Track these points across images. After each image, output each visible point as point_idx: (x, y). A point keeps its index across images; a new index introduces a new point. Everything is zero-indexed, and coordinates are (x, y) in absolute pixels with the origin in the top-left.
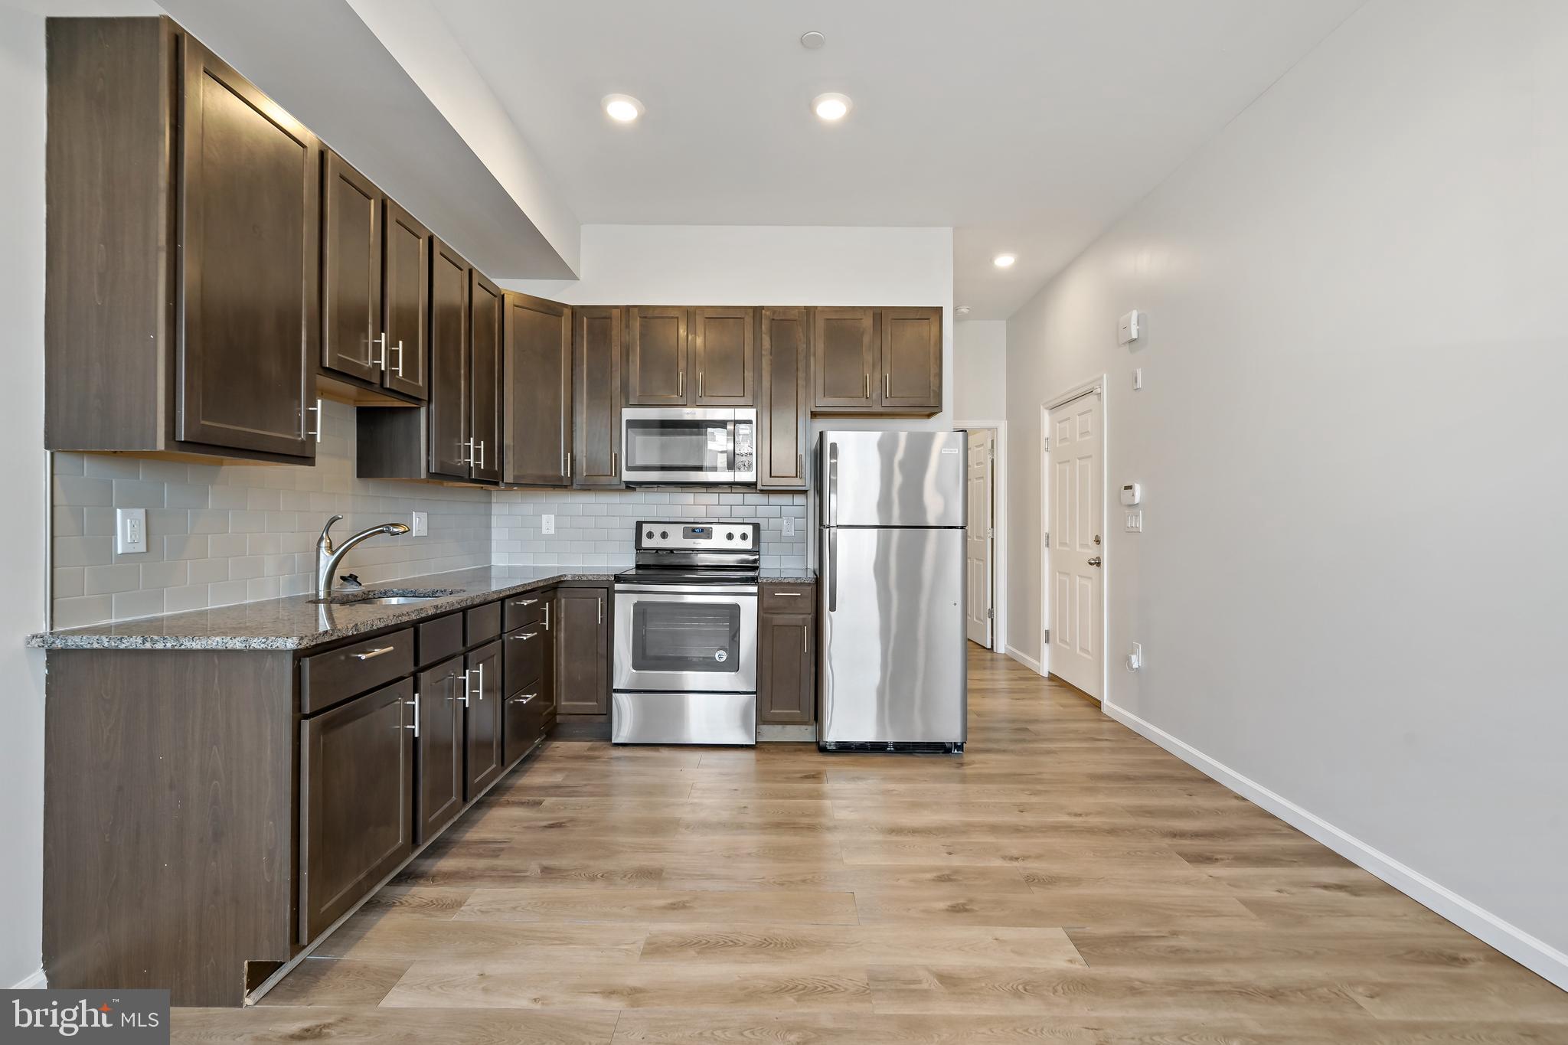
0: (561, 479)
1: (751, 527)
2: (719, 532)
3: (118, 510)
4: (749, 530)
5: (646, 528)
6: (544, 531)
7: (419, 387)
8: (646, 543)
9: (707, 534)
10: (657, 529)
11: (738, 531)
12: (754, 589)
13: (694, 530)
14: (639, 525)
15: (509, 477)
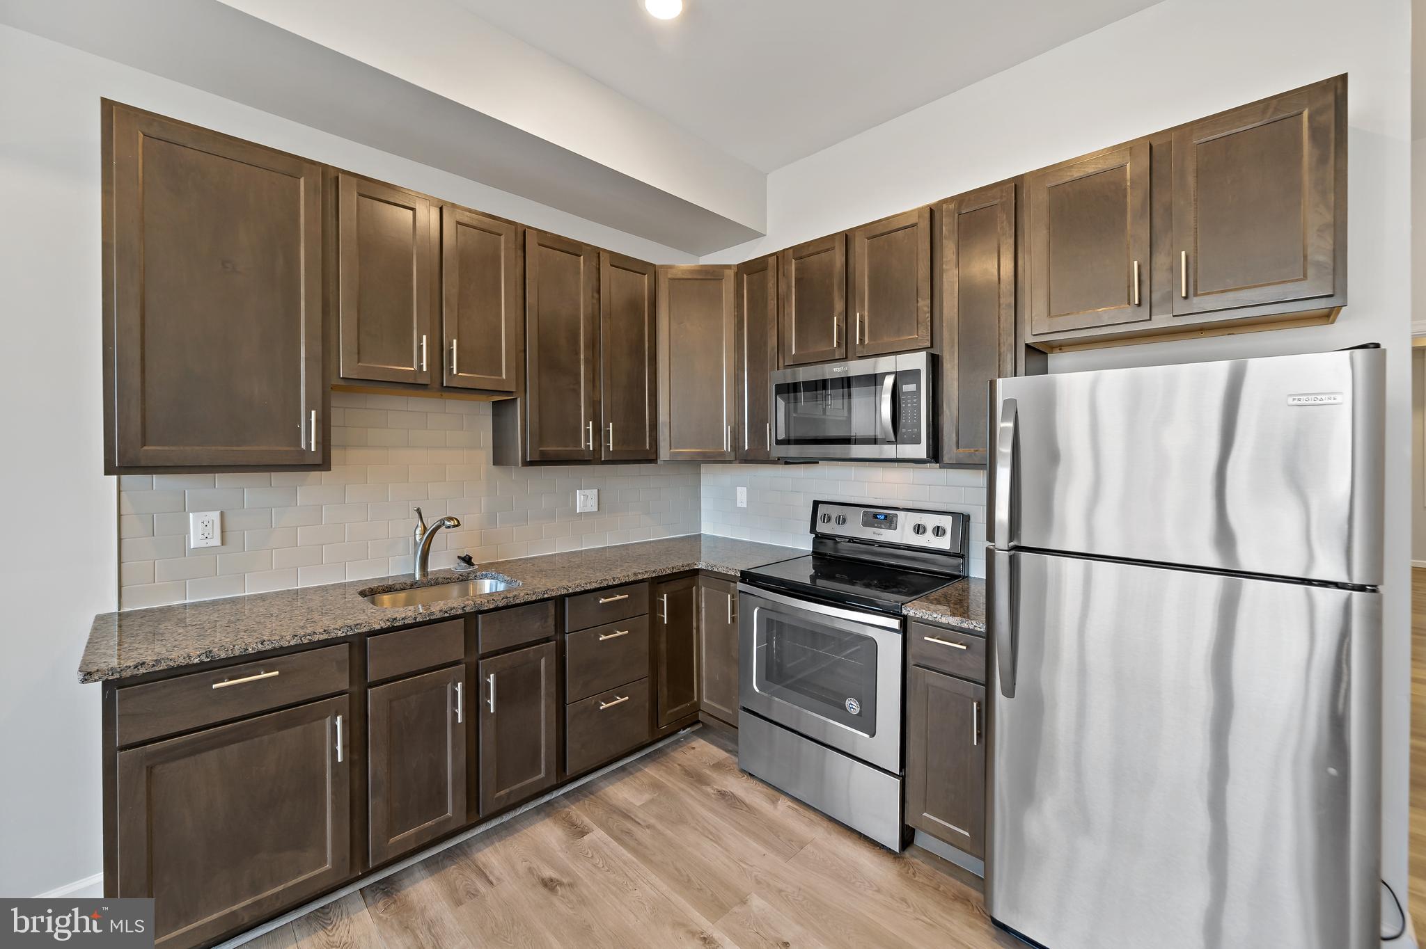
0: (723, 454)
1: (949, 518)
2: (906, 522)
3: (191, 514)
4: (946, 522)
5: (822, 509)
6: (739, 505)
7: (504, 380)
8: (822, 528)
9: (890, 522)
10: (835, 511)
11: (930, 521)
12: (895, 624)
13: (875, 516)
14: (816, 504)
15: (664, 453)
